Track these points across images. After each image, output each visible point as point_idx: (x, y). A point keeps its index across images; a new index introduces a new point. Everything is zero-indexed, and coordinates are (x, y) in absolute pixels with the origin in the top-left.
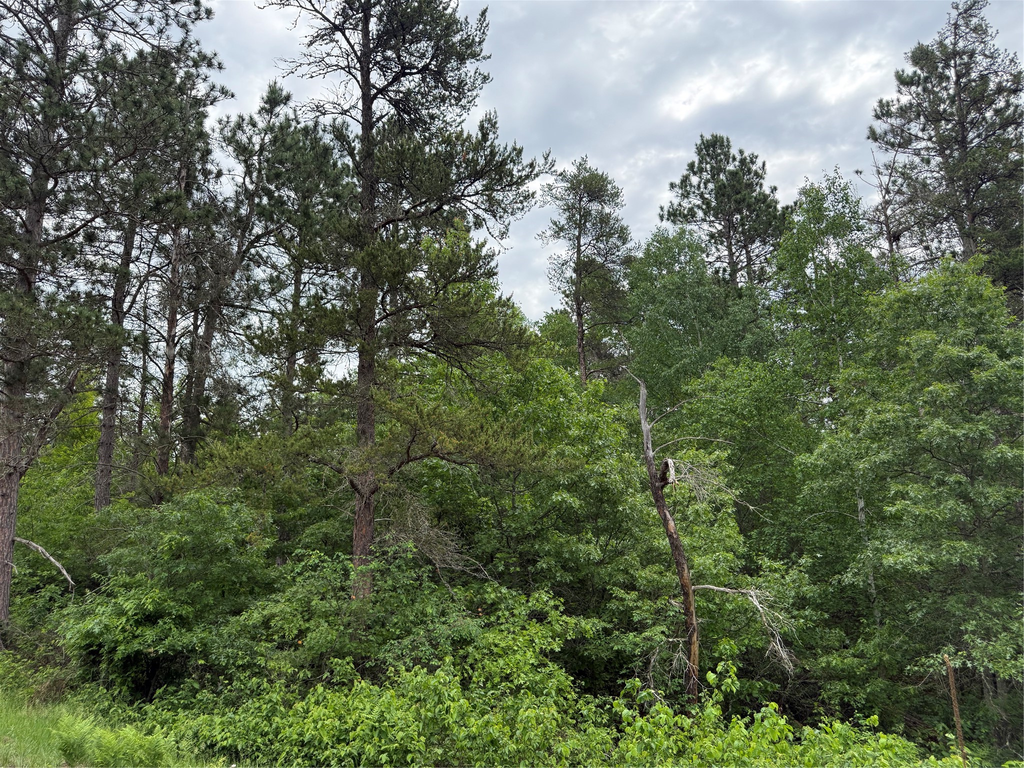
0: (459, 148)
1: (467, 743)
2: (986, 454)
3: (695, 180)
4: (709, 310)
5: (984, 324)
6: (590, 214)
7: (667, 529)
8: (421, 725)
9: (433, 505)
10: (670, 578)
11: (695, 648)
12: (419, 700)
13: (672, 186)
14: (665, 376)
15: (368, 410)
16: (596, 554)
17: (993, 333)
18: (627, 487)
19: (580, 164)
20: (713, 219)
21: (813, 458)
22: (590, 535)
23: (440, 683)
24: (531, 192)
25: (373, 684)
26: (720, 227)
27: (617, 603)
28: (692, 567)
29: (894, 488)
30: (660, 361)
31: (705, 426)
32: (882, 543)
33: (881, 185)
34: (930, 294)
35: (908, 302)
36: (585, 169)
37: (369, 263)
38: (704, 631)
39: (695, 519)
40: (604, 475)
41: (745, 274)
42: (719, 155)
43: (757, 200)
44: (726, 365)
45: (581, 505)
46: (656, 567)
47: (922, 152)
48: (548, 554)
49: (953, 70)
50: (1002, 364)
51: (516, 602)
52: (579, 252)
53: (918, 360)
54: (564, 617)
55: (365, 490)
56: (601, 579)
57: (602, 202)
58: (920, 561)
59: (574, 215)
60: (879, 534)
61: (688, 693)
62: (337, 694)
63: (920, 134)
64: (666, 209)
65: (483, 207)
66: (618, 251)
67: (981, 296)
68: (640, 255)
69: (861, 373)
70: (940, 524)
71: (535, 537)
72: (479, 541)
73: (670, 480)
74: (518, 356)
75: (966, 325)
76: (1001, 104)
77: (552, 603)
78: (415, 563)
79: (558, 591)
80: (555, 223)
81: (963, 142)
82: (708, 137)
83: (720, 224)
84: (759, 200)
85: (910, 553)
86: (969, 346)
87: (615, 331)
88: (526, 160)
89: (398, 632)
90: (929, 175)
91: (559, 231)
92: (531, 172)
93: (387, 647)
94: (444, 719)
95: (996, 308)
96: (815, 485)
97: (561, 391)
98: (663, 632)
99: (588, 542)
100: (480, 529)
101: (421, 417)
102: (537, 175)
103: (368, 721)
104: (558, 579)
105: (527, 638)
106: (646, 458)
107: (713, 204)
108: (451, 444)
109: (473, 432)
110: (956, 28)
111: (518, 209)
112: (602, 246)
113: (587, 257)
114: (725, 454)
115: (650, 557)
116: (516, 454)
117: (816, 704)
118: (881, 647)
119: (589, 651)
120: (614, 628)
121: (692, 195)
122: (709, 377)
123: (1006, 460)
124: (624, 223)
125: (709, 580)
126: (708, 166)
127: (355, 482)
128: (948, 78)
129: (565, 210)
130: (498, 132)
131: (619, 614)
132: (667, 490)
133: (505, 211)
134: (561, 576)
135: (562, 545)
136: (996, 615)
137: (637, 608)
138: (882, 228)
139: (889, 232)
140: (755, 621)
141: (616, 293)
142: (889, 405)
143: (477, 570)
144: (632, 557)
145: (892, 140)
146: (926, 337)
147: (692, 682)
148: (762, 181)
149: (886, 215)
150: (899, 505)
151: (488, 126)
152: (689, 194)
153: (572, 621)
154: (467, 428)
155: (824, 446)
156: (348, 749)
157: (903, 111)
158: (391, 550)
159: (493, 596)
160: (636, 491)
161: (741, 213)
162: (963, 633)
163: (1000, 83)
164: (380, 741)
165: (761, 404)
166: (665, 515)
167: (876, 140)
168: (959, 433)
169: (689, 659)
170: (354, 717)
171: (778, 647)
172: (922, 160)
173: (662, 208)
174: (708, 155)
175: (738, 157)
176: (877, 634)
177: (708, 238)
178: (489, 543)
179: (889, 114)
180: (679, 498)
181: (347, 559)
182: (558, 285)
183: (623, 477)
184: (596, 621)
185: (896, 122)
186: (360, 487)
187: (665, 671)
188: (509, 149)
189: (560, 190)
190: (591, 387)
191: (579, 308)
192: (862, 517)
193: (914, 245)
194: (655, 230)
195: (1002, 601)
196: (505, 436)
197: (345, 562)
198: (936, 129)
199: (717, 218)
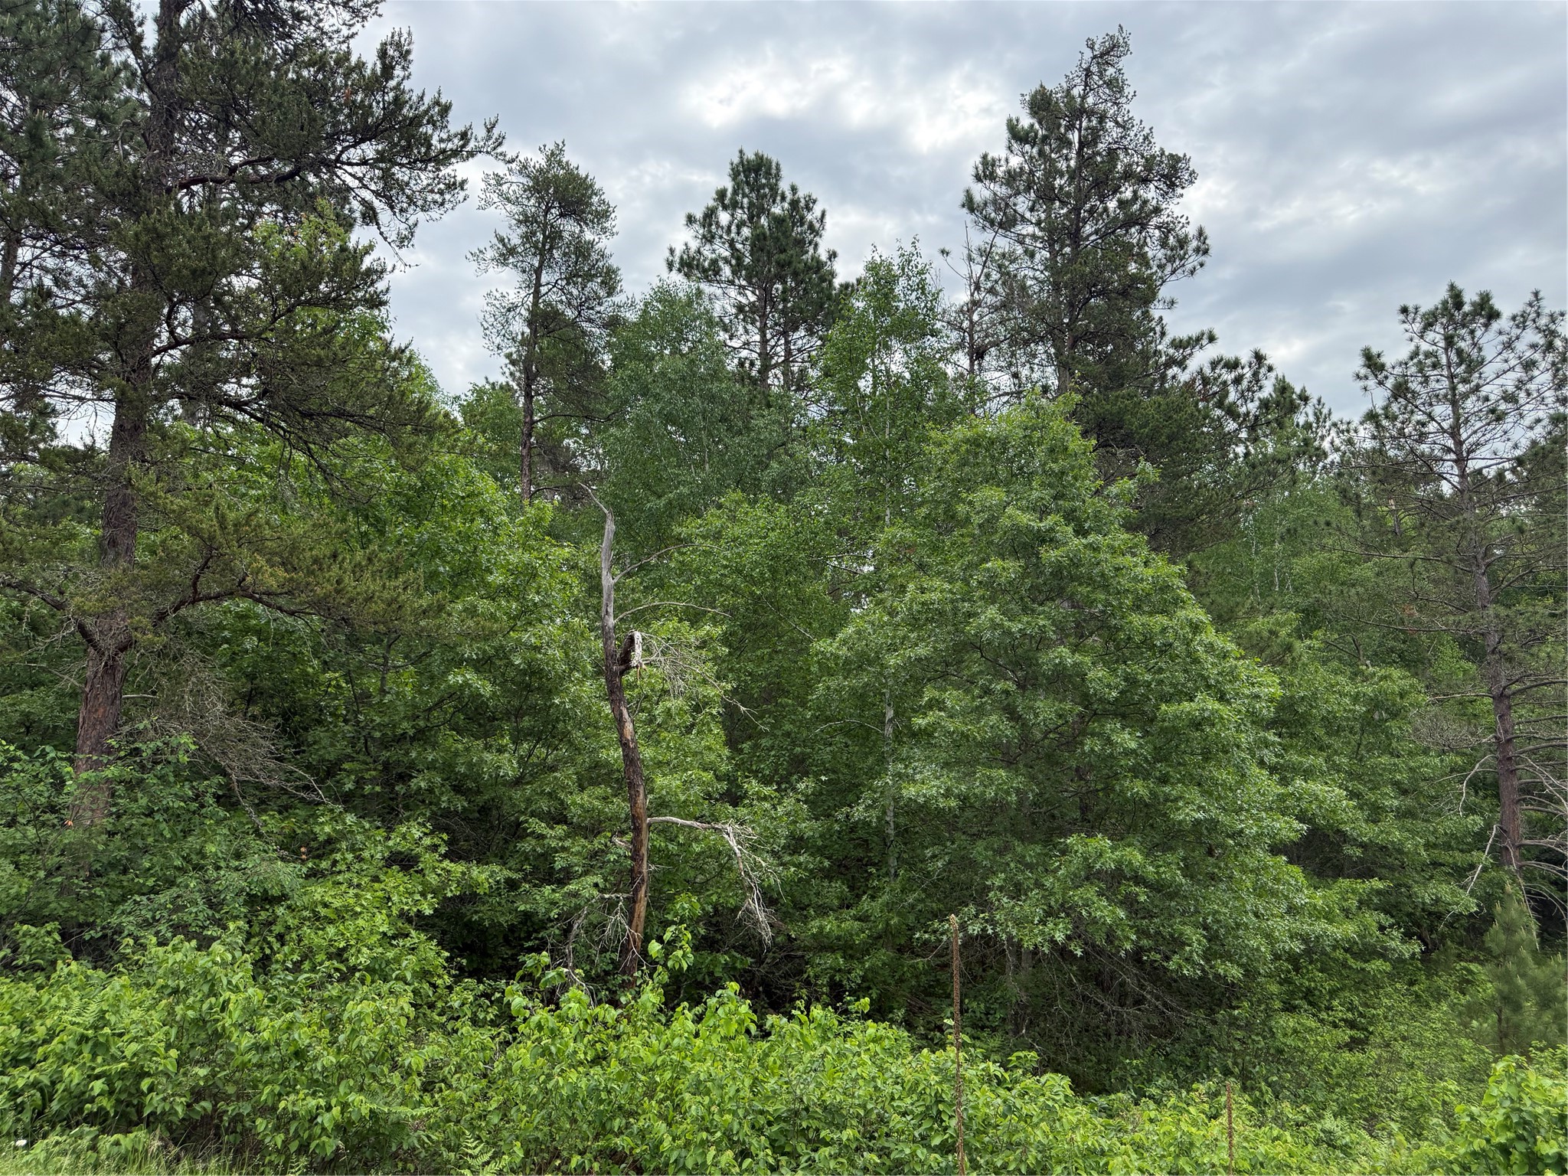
0: (339, 80)
1: (253, 1057)
2: (1043, 658)
3: (724, 217)
4: (723, 419)
5: (1064, 487)
6: (561, 238)
7: (622, 734)
8: (173, 1032)
9: (237, 679)
10: (619, 806)
11: (641, 908)
12: (176, 991)
13: (690, 219)
14: (650, 509)
15: (124, 504)
16: (509, 767)
17: (1073, 499)
18: (571, 670)
19: (553, 154)
20: (744, 283)
21: (835, 645)
22: (506, 740)
23: (215, 963)
24: (459, 179)
25: (95, 968)
26: (753, 298)
27: (533, 842)
28: (652, 791)
29: (929, 693)
30: (647, 486)
31: (698, 589)
32: (906, 767)
33: (971, 277)
34: (1006, 438)
35: (979, 445)
36: (560, 163)
37: (148, 247)
38: (657, 884)
39: (665, 722)
40: (536, 649)
41: (780, 375)
42: (763, 186)
43: (808, 268)
44: (738, 503)
45: (494, 693)
46: (599, 791)
47: (1028, 241)
48: (431, 767)
49: (1076, 133)
50: (1077, 542)
51: (369, 838)
52: (537, 294)
53: (980, 526)
54: (446, 864)
55: (109, 644)
56: (514, 806)
57: (581, 220)
58: (948, 794)
59: (534, 234)
60: (904, 755)
61: (624, 973)
62: (23, 984)
63: (1028, 215)
64: (678, 253)
65: (373, 187)
66: (600, 304)
67: (1066, 449)
68: (632, 316)
69: (908, 534)
70: (980, 745)
71: (413, 739)
72: (315, 743)
73: (634, 663)
74: (411, 445)
75: (1042, 485)
76: (1128, 194)
77: (427, 841)
78: (196, 772)
79: (441, 822)
80: (502, 240)
81: (1075, 237)
82: (750, 155)
83: (754, 293)
84: (810, 268)
85: (937, 783)
86: (1043, 512)
87: (584, 431)
88: (455, 124)
89: (150, 882)
90: (1031, 274)
91: (507, 254)
92: (463, 146)
93: (127, 906)
94: (218, 1020)
95: (1081, 467)
96: (833, 684)
97: (482, 511)
98: (596, 885)
99: (501, 750)
100: (319, 722)
101: (223, 526)
102: (471, 154)
103: (75, 1028)
104: (444, 805)
105: (380, 894)
106: (603, 628)
107: (747, 261)
108: (272, 577)
109: (316, 561)
110: (1087, 76)
111: (435, 202)
112: (575, 292)
113: (549, 304)
114: (718, 631)
115: (594, 775)
116: (389, 605)
117: (798, 985)
118: (890, 907)
119: (480, 914)
120: (525, 880)
121: (717, 241)
122: (714, 519)
123: (1065, 668)
124: (613, 262)
125: (675, 810)
126: (746, 200)
127: (89, 627)
128: (1070, 144)
129: (519, 221)
130: (412, 68)
131: (535, 859)
132: (629, 678)
133: (411, 201)
134: (449, 801)
135: (456, 754)
136: (1030, 867)
137: (564, 849)
138: (964, 338)
139: (971, 346)
140: (730, 869)
141: (589, 369)
142: (937, 583)
143: (307, 788)
144: (566, 776)
145: (993, 215)
146: (992, 496)
147: (629, 957)
148: (817, 239)
149: (971, 321)
150: (932, 717)
151: (395, 54)
152: (713, 237)
153: (457, 868)
154: (308, 554)
155: (850, 630)
156: (33, 1075)
157: (1011, 177)
158: (147, 749)
159: (327, 829)
160: (585, 676)
161: (784, 283)
162: (989, 889)
163: (1130, 165)
164: (94, 1059)
165: (779, 564)
166: (621, 714)
167: (972, 210)
168: (1015, 627)
169: (630, 924)
170: (49, 1023)
171: (755, 907)
172: (1026, 252)
173: (672, 251)
174: (748, 183)
175: (789, 196)
176: (887, 889)
177: (734, 311)
178: (332, 745)
179: (992, 177)
180: (647, 690)
181: (61, 759)
182: (498, 340)
183: (566, 654)
184: (496, 868)
185: (1002, 191)
186: (97, 637)
187: (593, 941)
188: (427, 100)
189: (514, 187)
190: (531, 512)
191: (528, 386)
192: (889, 731)
193: (1000, 369)
194: (656, 283)
195: (1038, 849)
196: (373, 574)
197: (57, 764)
198: (1048, 211)
199: (750, 283)
